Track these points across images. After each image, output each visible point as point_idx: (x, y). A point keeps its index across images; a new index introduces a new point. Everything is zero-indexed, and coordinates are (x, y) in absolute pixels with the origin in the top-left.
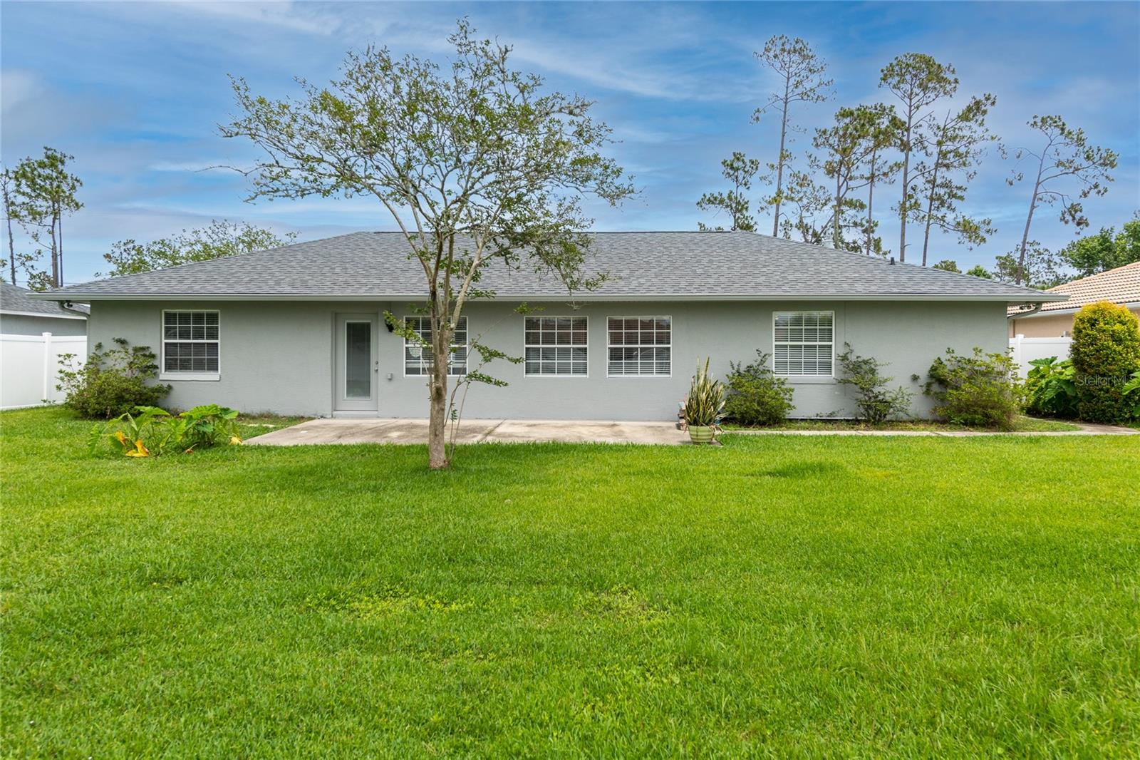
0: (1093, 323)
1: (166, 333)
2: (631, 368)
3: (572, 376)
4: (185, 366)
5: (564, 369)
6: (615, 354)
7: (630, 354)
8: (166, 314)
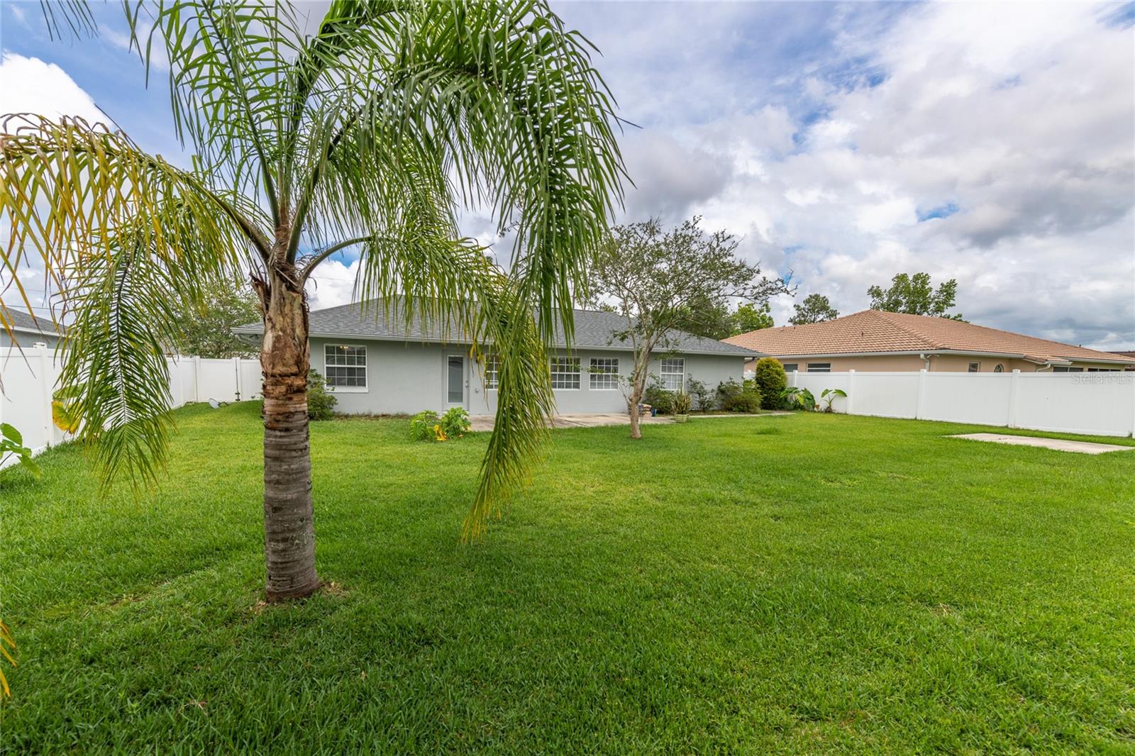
0: (768, 367)
1: (327, 360)
2: (600, 385)
3: (572, 389)
4: (340, 384)
5: (568, 386)
6: (593, 377)
7: (600, 377)
8: (327, 347)
